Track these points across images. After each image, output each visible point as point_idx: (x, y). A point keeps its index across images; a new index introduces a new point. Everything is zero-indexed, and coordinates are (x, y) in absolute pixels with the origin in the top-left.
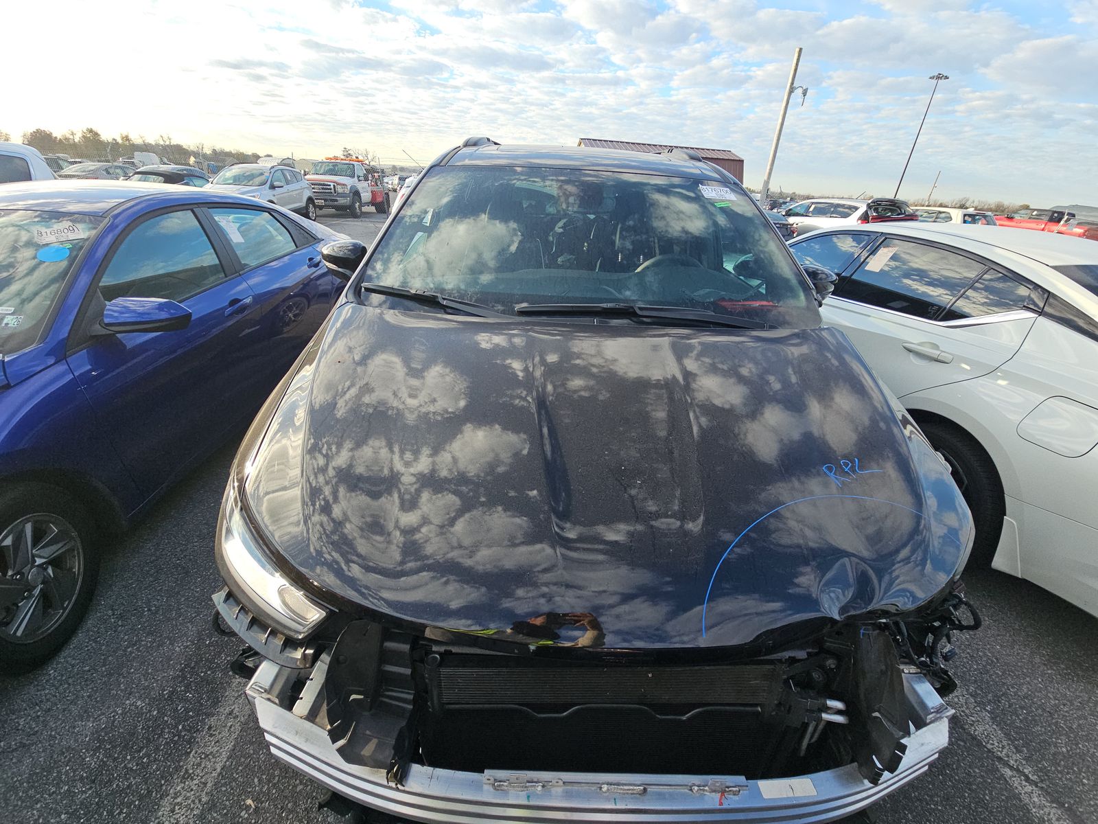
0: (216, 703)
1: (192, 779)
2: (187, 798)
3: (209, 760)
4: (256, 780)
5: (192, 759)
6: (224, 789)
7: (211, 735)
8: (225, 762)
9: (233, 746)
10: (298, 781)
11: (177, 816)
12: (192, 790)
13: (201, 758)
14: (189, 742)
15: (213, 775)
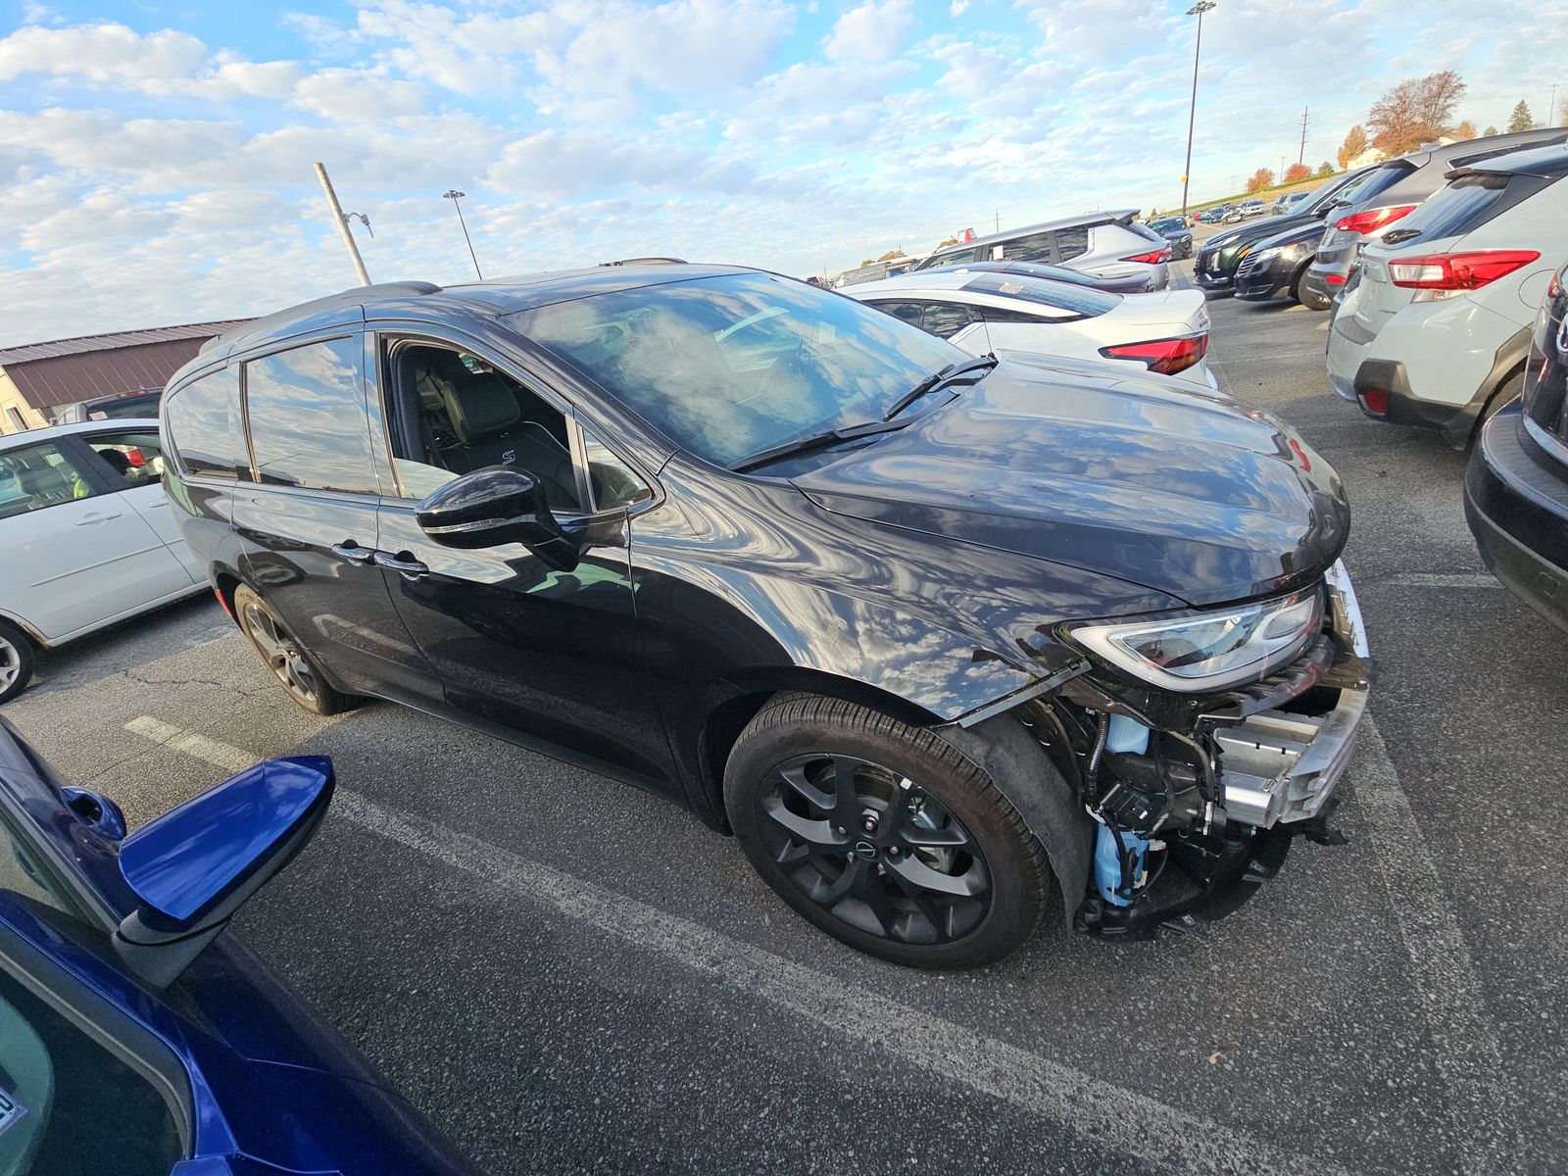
0: (1048, 1126)
1: (1180, 1147)
2: (1209, 1150)
3: (1149, 1124)
4: (1182, 1053)
5: (1147, 1153)
6: (1194, 1096)
7: (1108, 1127)
8: (1154, 1098)
9: (1129, 1090)
10: (1186, 1000)
11: (1237, 1163)
12: (1197, 1146)
13: (1146, 1138)
14: (1118, 1161)
15: (1173, 1115)
